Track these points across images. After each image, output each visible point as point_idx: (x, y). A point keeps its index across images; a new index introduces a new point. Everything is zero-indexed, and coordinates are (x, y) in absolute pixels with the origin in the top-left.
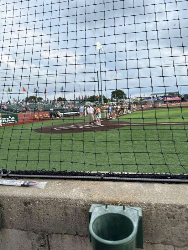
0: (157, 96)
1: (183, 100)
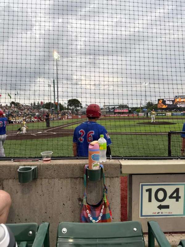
0: (108, 107)
1: (130, 112)
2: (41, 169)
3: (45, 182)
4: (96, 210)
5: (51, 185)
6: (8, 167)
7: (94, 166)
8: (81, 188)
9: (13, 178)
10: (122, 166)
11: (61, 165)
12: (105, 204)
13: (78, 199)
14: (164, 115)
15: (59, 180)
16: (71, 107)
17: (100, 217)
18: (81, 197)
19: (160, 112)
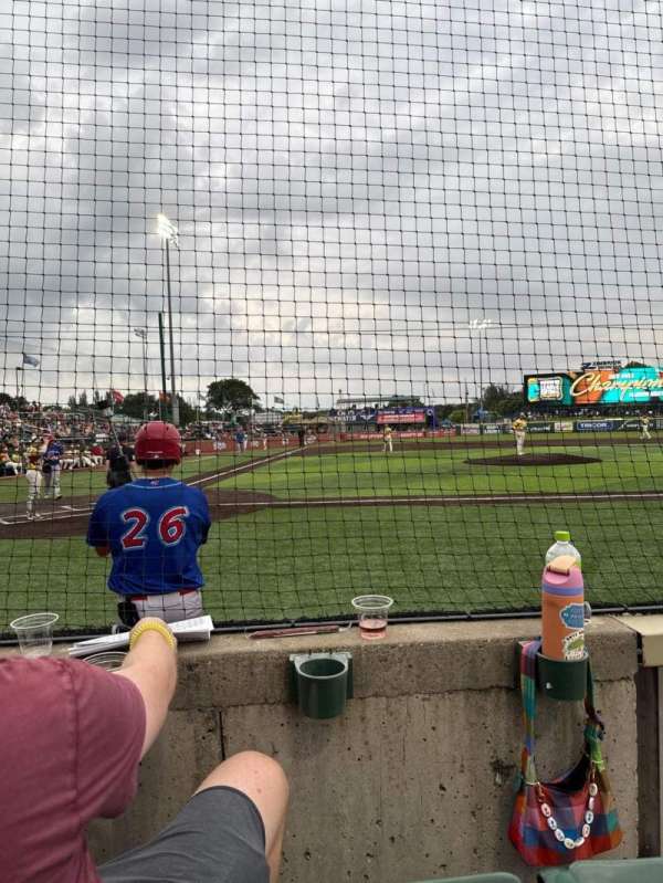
0: (355, 406)
1: (431, 423)
2: (364, 663)
3: (374, 709)
4: (573, 800)
5: (396, 719)
6: (243, 659)
7: (570, 647)
8: (502, 725)
9: (262, 701)
10: (643, 640)
11: (430, 644)
12: (600, 779)
13: (491, 764)
14: (548, 428)
15: (424, 700)
16: (219, 408)
17: (586, 826)
18: (502, 756)
19: (532, 419)
